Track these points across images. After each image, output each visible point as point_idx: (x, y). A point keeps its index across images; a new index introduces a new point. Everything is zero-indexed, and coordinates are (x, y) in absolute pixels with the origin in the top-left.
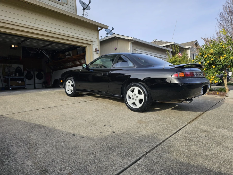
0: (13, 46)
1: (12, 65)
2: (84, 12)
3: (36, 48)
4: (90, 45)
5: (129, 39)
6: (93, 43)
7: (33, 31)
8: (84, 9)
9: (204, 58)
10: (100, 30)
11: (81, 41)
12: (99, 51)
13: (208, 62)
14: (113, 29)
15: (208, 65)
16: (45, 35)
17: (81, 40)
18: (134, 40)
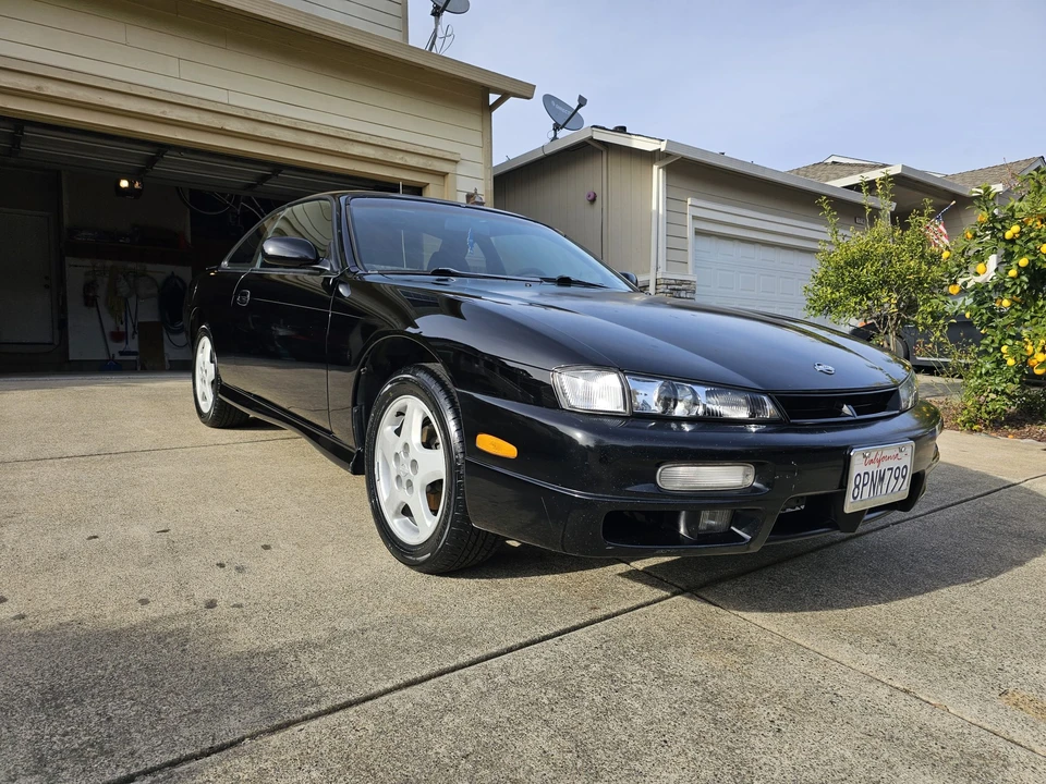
0: (124, 184)
1: (149, 267)
2: (437, 23)
3: (223, 195)
4: (444, 175)
5: (649, 146)
6: (460, 170)
7: (163, 112)
8: (437, 13)
9: (1004, 240)
10: (498, 103)
11: (398, 158)
12: (482, 204)
13: (1023, 262)
14: (582, 102)
15: (1022, 281)
16: (222, 129)
17: (401, 155)
18: (676, 156)
